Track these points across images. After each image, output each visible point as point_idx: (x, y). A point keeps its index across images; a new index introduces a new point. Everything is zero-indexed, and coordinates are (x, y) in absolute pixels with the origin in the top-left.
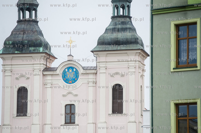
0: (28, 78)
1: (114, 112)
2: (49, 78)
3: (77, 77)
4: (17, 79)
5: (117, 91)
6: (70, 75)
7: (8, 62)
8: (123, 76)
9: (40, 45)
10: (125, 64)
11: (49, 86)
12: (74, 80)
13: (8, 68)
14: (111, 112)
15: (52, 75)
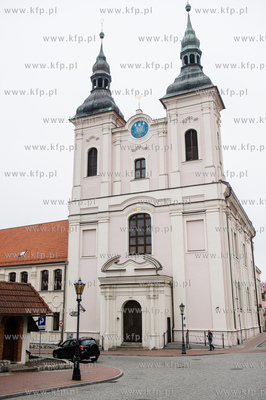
0: (98, 139)
1: (188, 159)
2: (118, 135)
3: (146, 130)
4: (88, 141)
5: (191, 137)
6: (140, 129)
7: (80, 126)
8: (196, 119)
9: (109, 105)
10: (199, 108)
11: (118, 142)
12: (144, 134)
13: (79, 132)
14: (184, 159)
15: (121, 132)
